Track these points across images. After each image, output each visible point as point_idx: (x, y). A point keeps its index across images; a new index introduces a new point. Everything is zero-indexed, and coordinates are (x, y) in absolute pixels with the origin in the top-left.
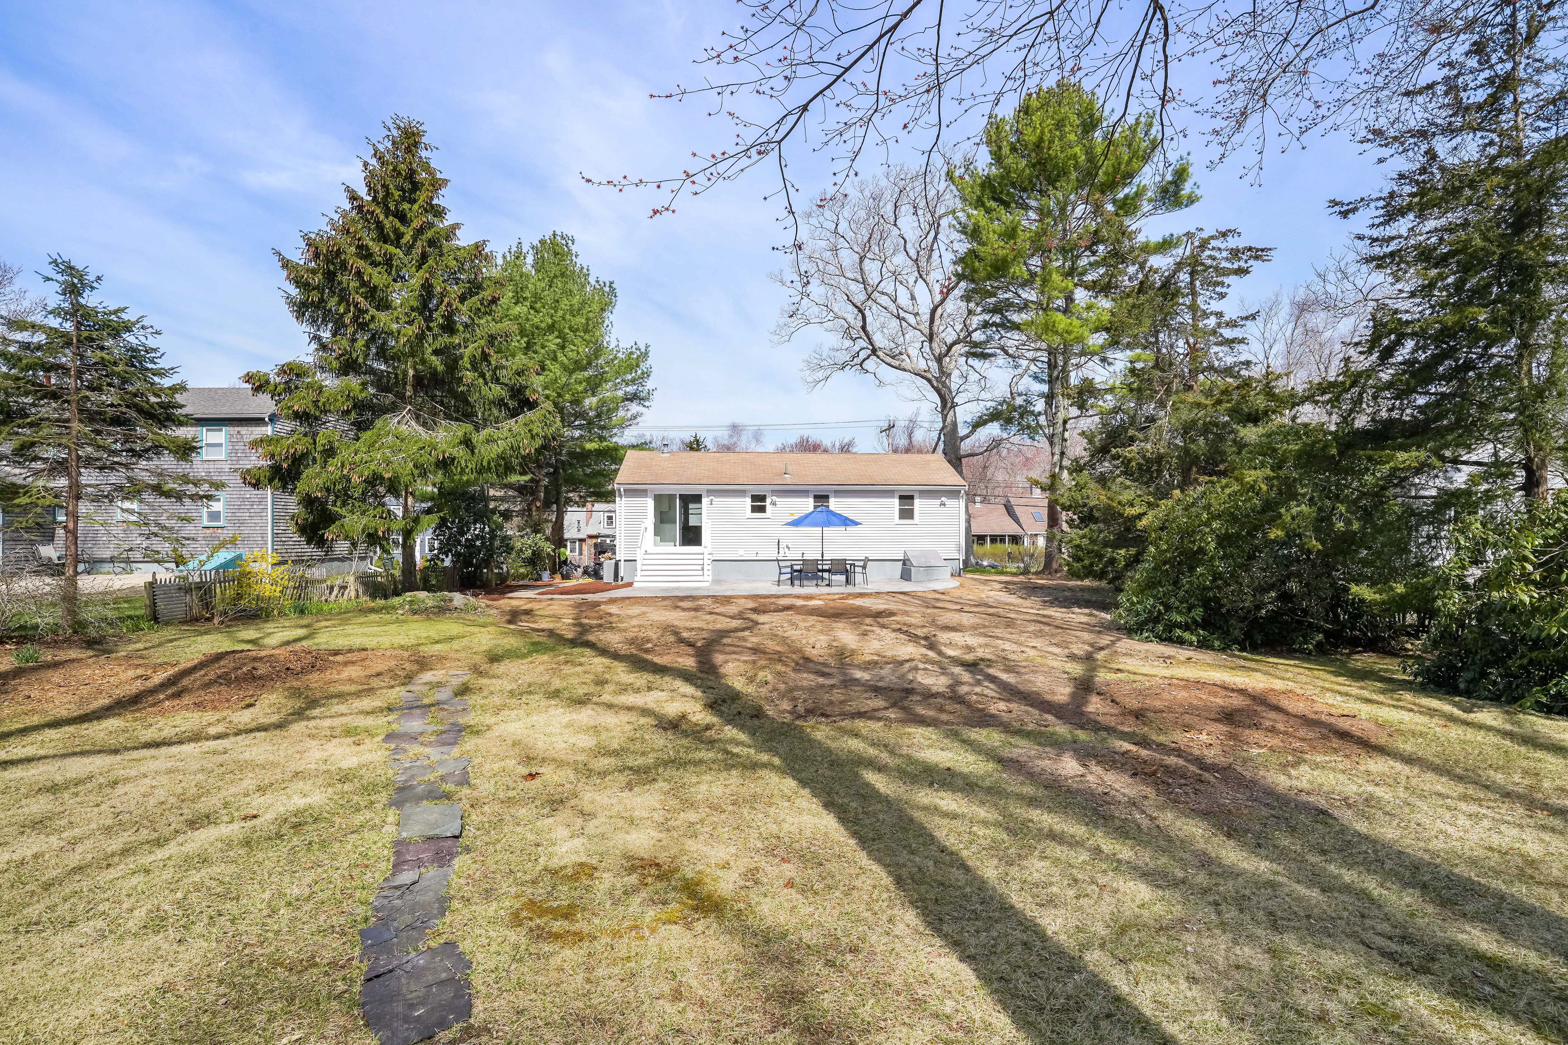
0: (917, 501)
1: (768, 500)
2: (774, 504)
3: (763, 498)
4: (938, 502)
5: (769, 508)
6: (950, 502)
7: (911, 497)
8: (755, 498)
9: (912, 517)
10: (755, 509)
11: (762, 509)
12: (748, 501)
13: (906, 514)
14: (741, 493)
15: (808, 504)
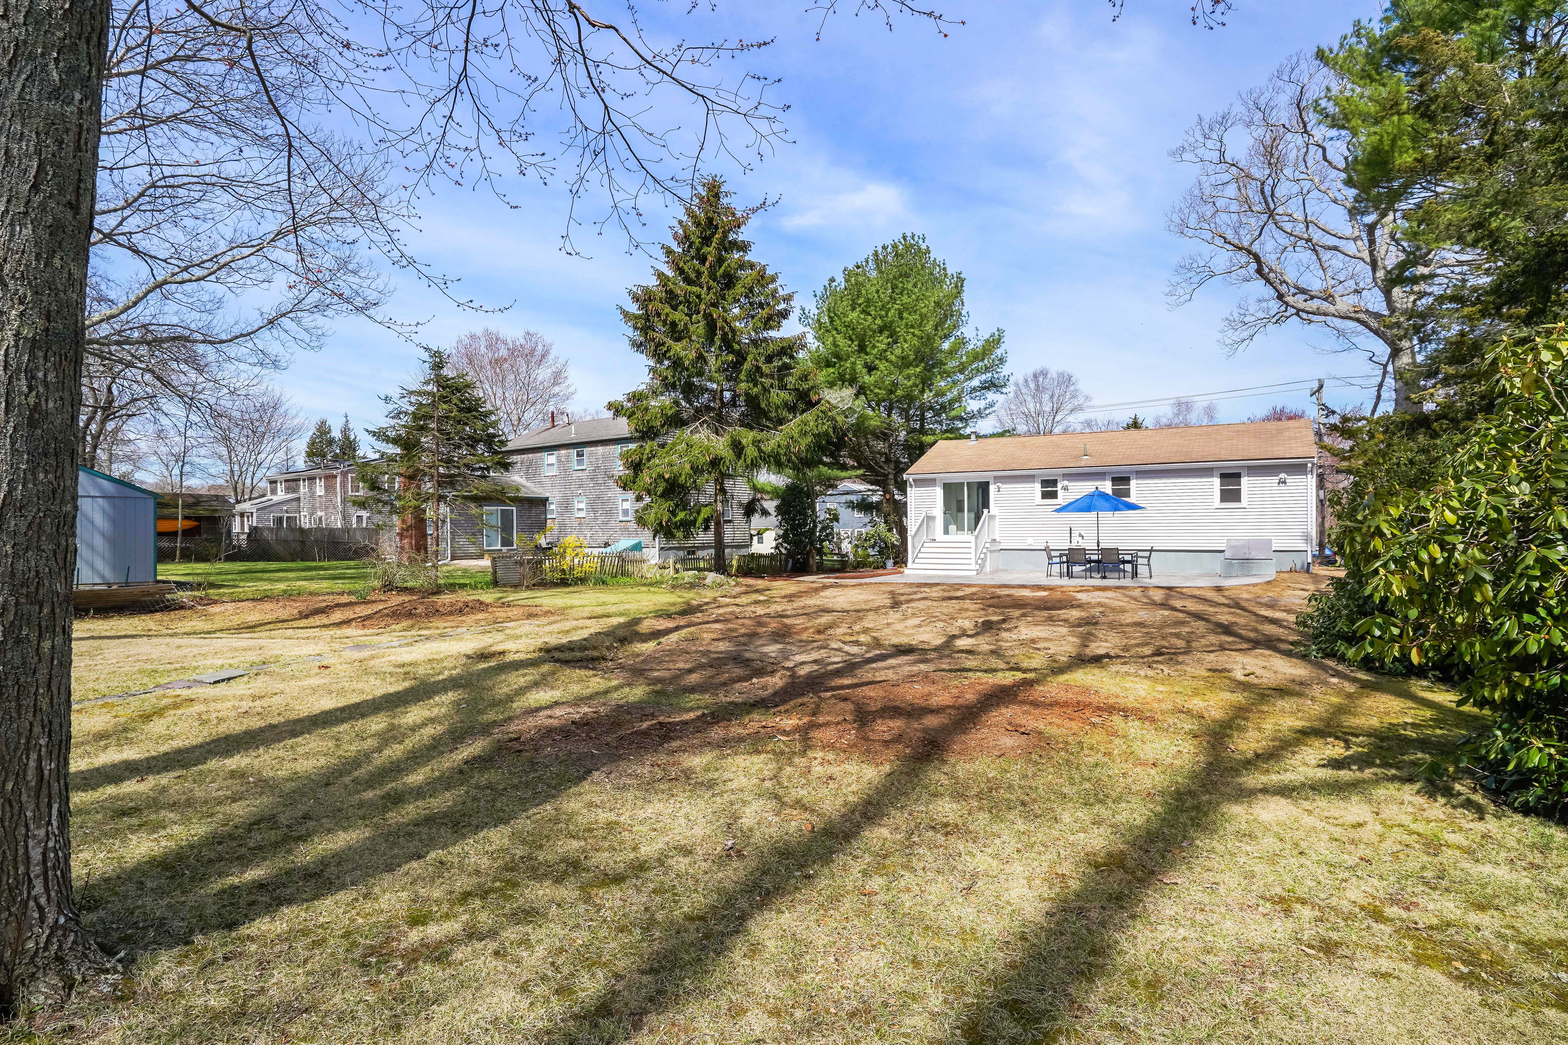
0: (1244, 480)
1: (1059, 485)
2: (1065, 488)
3: (1054, 483)
4: (1276, 479)
5: (1060, 493)
6: (1293, 480)
7: (1238, 476)
8: (1045, 483)
9: (1239, 500)
10: (1046, 495)
11: (1053, 495)
12: (1037, 488)
13: (1231, 495)
14: (1030, 478)
15: (1107, 487)
